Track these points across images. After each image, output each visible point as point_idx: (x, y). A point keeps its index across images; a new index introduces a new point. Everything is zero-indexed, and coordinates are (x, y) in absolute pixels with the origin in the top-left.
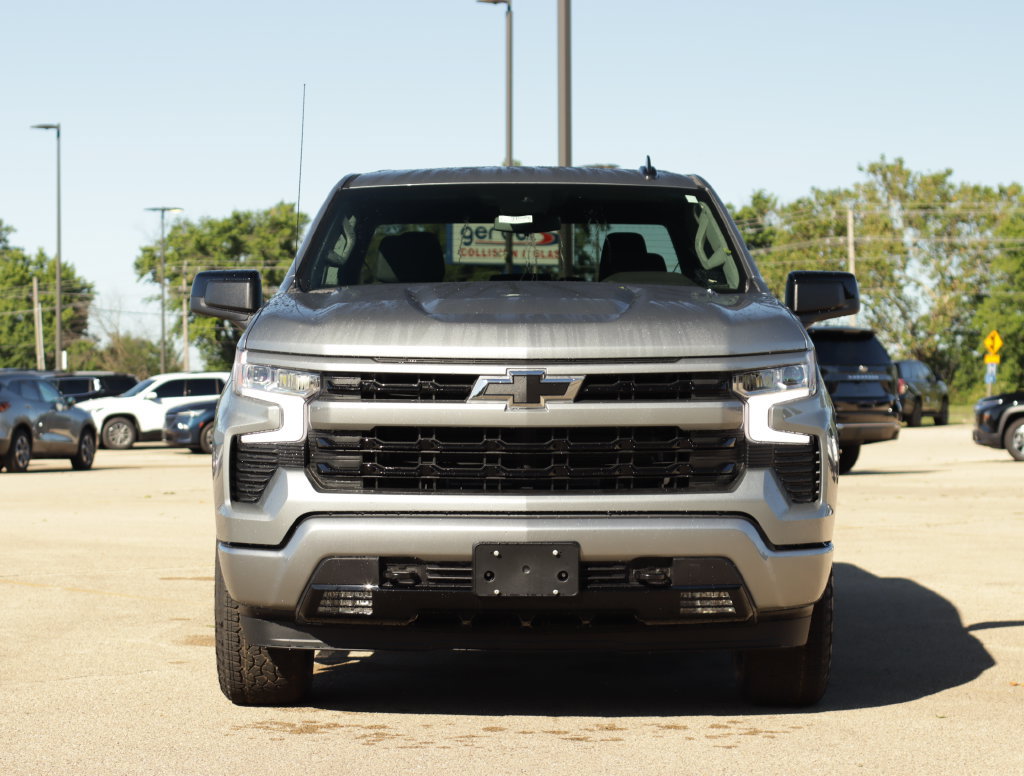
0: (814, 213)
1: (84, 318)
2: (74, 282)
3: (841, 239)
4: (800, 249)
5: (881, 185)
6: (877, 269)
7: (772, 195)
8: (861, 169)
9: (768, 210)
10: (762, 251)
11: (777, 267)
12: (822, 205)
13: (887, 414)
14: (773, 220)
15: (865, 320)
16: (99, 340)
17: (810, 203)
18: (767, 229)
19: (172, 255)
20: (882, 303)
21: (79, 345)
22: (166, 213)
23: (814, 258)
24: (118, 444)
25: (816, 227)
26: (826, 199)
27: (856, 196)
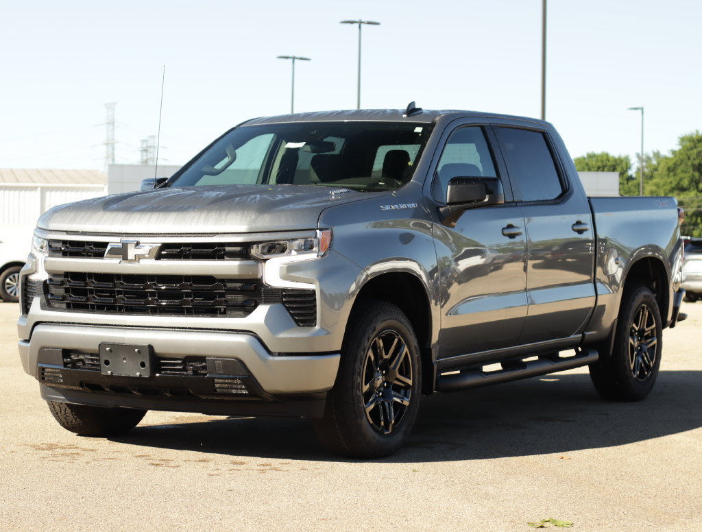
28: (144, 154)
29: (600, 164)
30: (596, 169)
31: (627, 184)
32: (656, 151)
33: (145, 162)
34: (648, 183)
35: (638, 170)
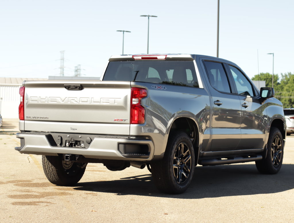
28: (76, 72)
29: (265, 78)
30: (264, 80)
31: (277, 86)
32: (289, 72)
33: (76, 76)
34: (285, 86)
35: (282, 80)
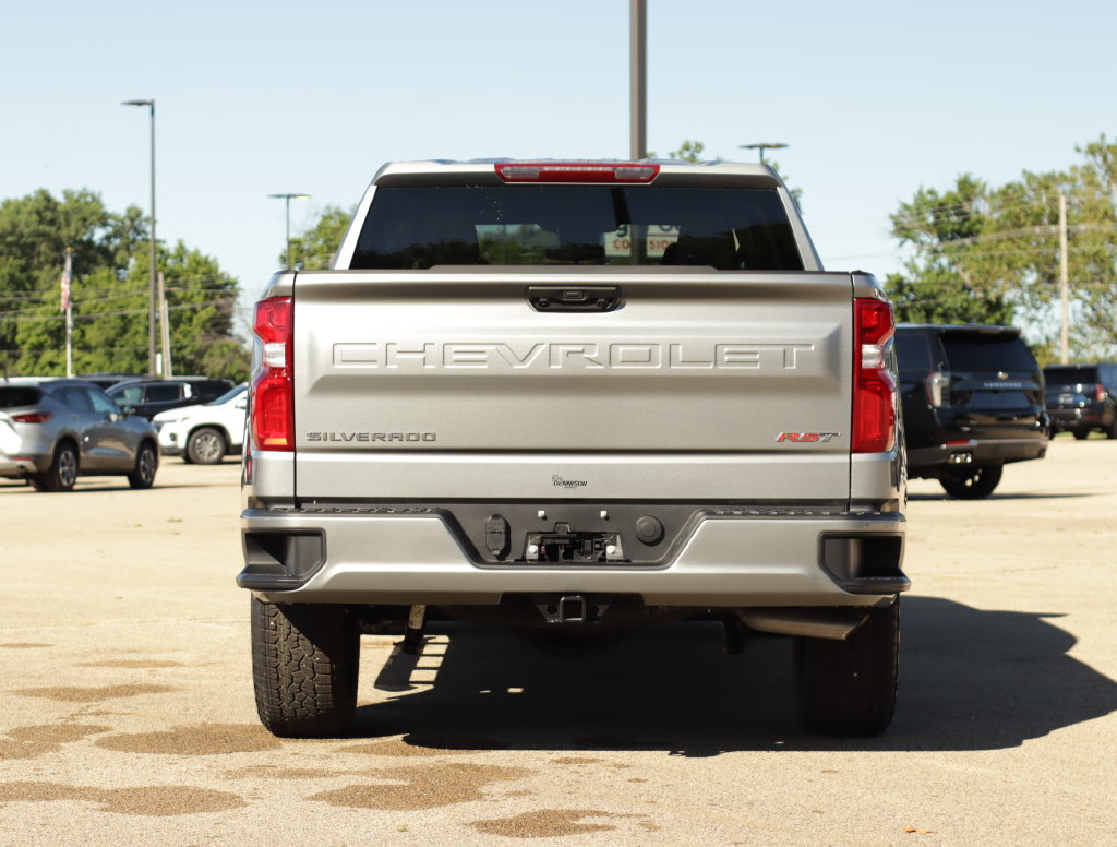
0: (1026, 199)
1: (227, 316)
2: (217, 276)
3: (1053, 229)
4: (1010, 239)
5: (1100, 168)
6: (1095, 261)
7: (980, 179)
8: (1078, 150)
9: (976, 196)
10: (967, 241)
11: (984, 260)
12: (1035, 190)
13: (1032, 428)
14: (981, 207)
15: (1083, 318)
16: (244, 341)
17: (1021, 187)
18: (974, 217)
19: (322, 248)
20: (1102, 300)
21: (221, 347)
22: (292, 200)
23: (1025, 249)
24: (206, 458)
25: (1027, 215)
26: (1039, 183)
27: (1072, 181)
